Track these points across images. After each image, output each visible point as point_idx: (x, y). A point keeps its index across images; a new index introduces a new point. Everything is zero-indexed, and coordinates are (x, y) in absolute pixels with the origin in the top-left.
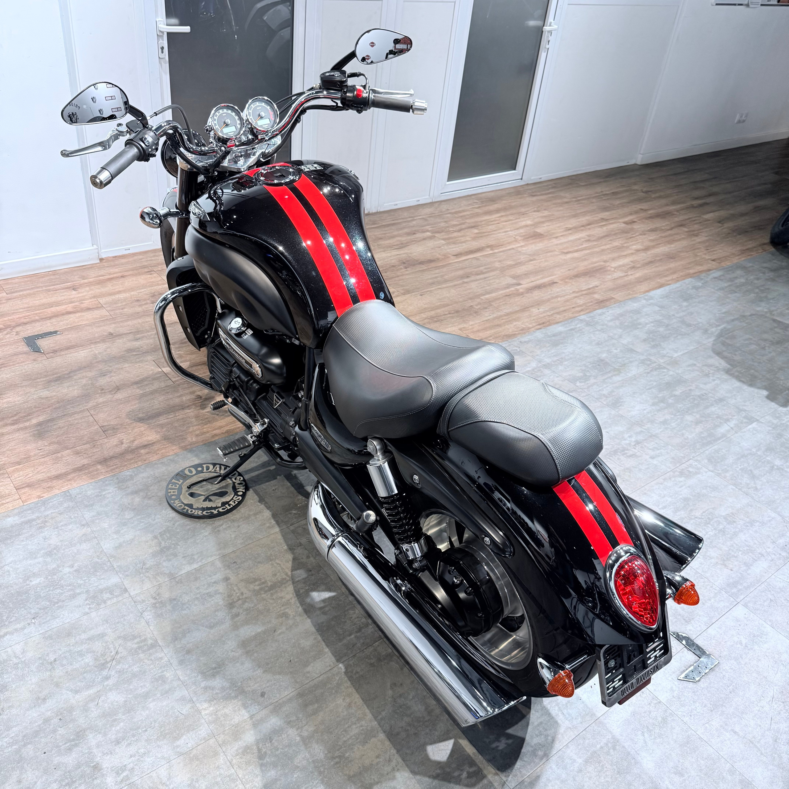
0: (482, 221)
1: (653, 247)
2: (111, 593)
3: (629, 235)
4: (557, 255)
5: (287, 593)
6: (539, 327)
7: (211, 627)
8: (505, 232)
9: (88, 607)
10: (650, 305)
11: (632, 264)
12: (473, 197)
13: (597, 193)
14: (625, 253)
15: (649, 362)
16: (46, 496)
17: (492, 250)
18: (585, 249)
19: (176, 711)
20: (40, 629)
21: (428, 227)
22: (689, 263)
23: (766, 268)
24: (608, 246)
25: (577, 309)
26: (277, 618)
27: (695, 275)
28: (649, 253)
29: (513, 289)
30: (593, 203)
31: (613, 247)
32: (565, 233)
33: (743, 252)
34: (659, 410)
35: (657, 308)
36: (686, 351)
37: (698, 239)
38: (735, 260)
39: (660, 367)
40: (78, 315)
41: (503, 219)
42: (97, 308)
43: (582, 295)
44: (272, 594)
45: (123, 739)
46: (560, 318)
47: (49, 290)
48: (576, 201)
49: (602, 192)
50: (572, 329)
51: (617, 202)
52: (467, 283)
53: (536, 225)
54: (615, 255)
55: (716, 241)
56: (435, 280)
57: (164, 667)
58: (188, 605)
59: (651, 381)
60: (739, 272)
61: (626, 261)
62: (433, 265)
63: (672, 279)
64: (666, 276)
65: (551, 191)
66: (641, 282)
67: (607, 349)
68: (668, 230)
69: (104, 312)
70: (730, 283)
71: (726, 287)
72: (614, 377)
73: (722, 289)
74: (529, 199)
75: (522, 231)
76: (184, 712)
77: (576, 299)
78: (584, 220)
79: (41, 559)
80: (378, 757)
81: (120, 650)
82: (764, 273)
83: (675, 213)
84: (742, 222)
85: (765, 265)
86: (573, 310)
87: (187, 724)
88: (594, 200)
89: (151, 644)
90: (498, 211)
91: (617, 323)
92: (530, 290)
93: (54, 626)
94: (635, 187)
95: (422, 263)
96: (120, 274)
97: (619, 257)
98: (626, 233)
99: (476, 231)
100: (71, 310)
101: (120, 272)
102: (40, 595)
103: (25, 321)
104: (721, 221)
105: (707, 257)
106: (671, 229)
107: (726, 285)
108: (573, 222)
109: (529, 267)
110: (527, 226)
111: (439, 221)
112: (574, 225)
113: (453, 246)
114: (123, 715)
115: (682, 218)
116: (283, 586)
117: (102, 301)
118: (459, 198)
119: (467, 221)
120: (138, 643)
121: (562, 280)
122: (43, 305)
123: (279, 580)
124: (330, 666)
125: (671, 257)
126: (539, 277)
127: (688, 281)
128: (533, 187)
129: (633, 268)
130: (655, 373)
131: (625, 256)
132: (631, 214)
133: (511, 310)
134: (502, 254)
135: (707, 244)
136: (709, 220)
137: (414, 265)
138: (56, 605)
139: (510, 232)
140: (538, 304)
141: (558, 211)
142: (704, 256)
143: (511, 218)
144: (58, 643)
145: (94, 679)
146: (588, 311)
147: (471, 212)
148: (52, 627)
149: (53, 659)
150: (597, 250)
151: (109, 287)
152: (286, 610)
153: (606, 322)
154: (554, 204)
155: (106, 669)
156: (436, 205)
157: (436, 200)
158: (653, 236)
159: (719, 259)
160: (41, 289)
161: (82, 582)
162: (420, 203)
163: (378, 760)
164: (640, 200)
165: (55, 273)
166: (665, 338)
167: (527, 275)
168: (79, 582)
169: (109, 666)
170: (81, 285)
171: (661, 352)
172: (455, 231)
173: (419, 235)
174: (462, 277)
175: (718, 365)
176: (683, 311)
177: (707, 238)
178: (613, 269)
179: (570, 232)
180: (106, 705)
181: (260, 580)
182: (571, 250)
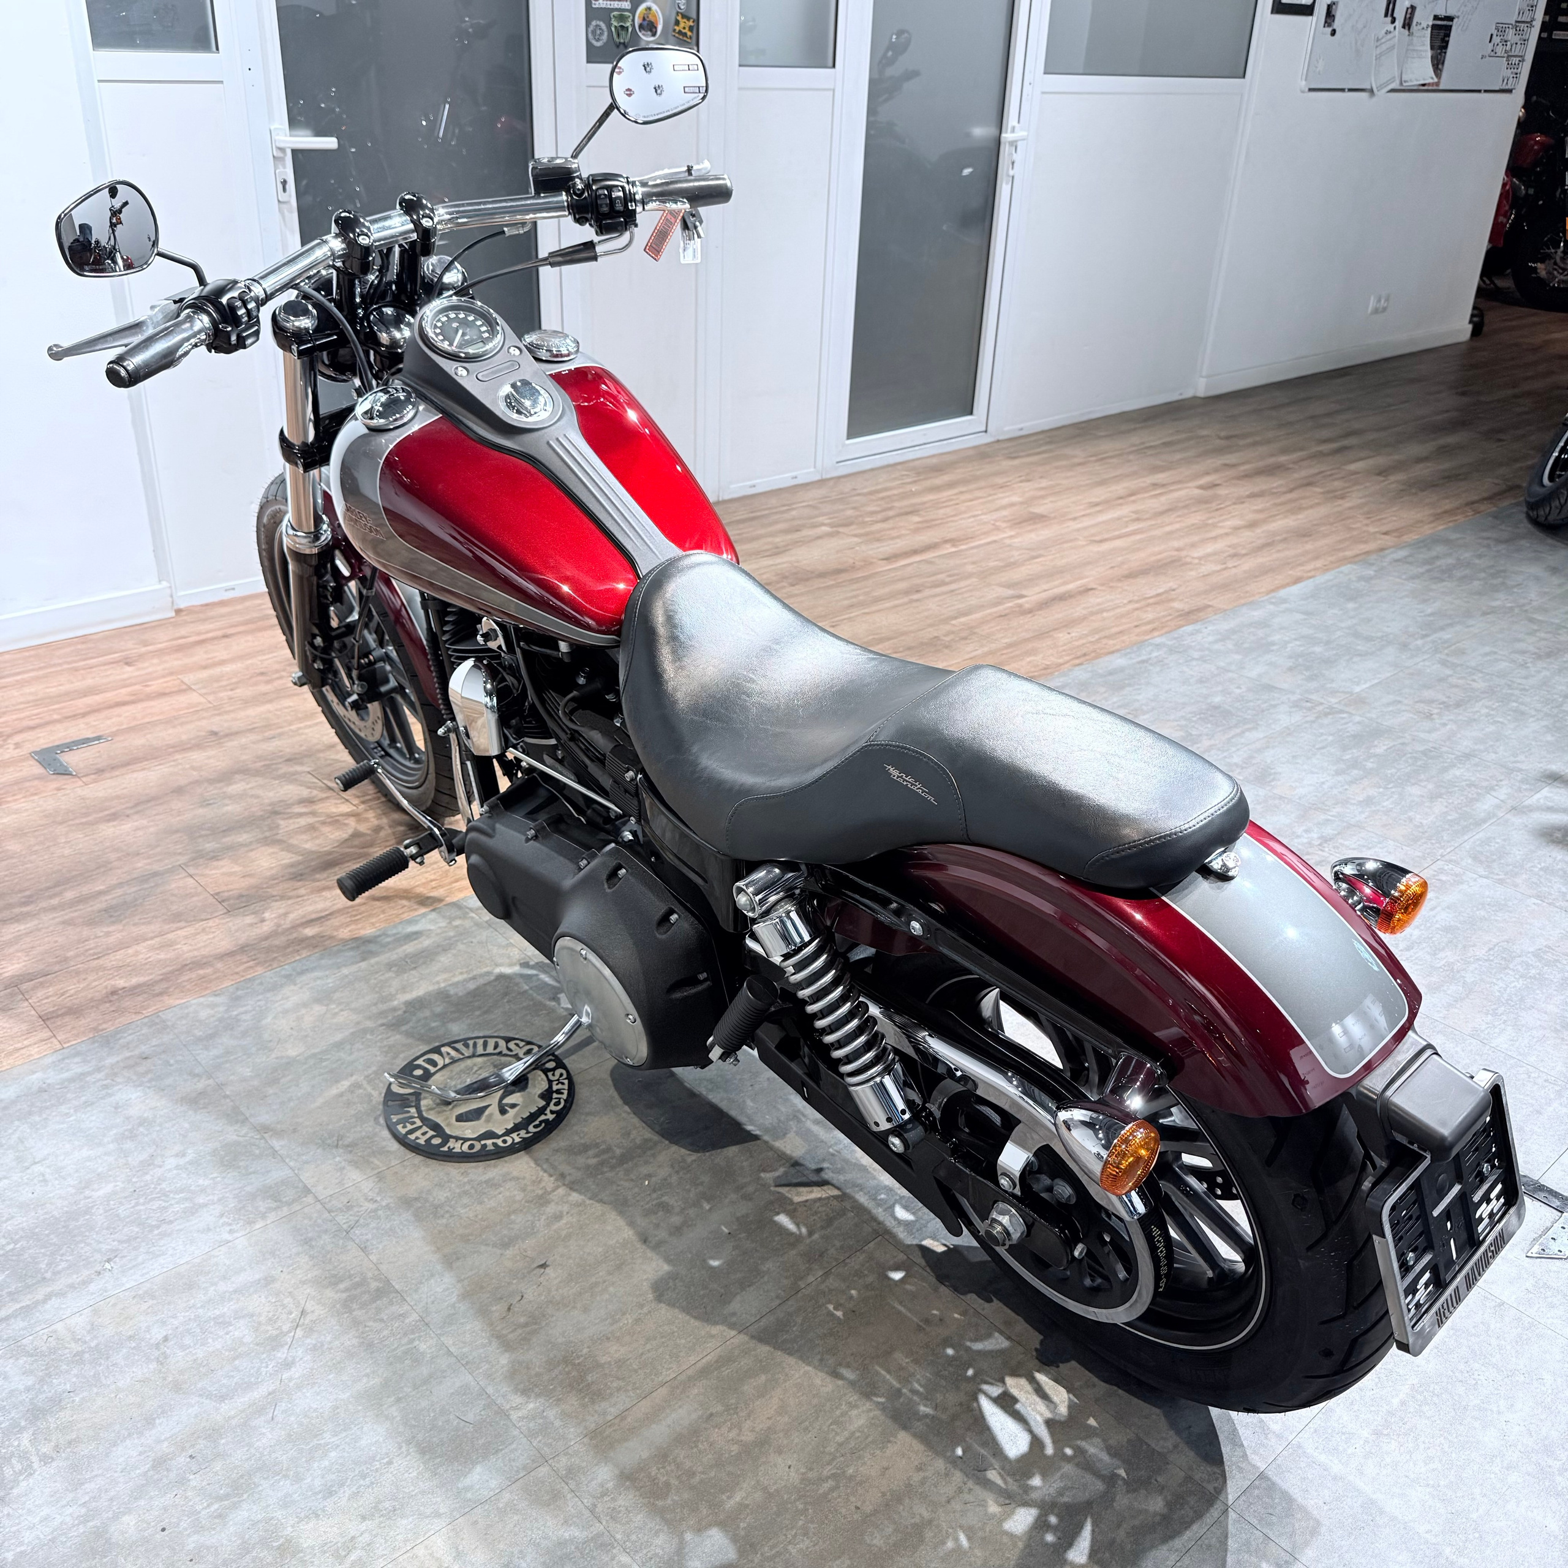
0: (924, 503)
1: (1265, 521)
2: (276, 1198)
3: (1214, 505)
4: (1083, 546)
5: (659, 1166)
6: (1077, 661)
7: (505, 1245)
8: (974, 516)
9: (228, 1228)
10: (1284, 612)
11: (1232, 551)
12: (899, 467)
13: (1134, 445)
14: (1213, 534)
15: (1309, 704)
16: (110, 1027)
17: (954, 546)
18: (1134, 533)
19: (452, 1417)
20: (125, 1280)
21: (822, 519)
22: (1341, 541)
23: (1488, 538)
24: (1177, 526)
25: (1144, 628)
26: (646, 1216)
27: (1357, 559)
28: (1259, 531)
29: (1010, 604)
30: (1129, 461)
31: (1188, 527)
32: (1088, 511)
33: (1437, 517)
34: (1351, 783)
35: (1299, 617)
36: (1376, 681)
37: (1347, 504)
38: (1427, 530)
39: (1331, 711)
40: (140, 706)
41: (963, 497)
42: (181, 691)
43: (1148, 605)
44: (627, 1172)
45: (342, 1485)
46: (1114, 645)
47: (76, 669)
48: (1097, 461)
49: (1143, 443)
50: (1143, 662)
51: (1178, 456)
52: (917, 600)
53: (1028, 502)
54: (1196, 538)
55: (1382, 503)
56: (854, 600)
57: (413, 1332)
58: (447, 1208)
59: (1322, 734)
60: (1439, 549)
61: (1219, 545)
62: (844, 576)
63: (1315, 569)
64: (1301, 565)
65: (1043, 448)
66: (1256, 577)
67: (1220, 688)
68: (1285, 493)
69: (194, 698)
70: (1427, 567)
71: (1423, 574)
72: (1247, 734)
73: (1413, 578)
74: (1007, 464)
75: (1005, 513)
76: (470, 1417)
77: (1136, 613)
78: (1120, 488)
79: (111, 1146)
80: (919, 1469)
81: (309, 1307)
82: (1488, 546)
83: (1291, 466)
84: (1423, 471)
85: (1485, 534)
86: (1137, 630)
87: (481, 1442)
88: (1131, 457)
89: (378, 1290)
90: (951, 485)
91: (1230, 645)
92: (1044, 605)
93: (157, 1272)
94: (1204, 432)
95: (822, 575)
96: (220, 633)
97: (1204, 541)
98: (1207, 502)
99: (916, 519)
100: (128, 698)
101: (219, 629)
102: (118, 1216)
103: (31, 723)
104: (1383, 472)
105: (1372, 529)
106: (1291, 491)
107: (1421, 570)
108: (1101, 493)
109: (1034, 567)
110: (1012, 505)
111: (841, 507)
112: (1103, 498)
113: (877, 544)
114: (334, 1436)
115: (1304, 473)
116: (649, 1153)
117: (189, 678)
118: (872, 470)
119: (896, 504)
120: (347, 1290)
121: (1103, 585)
122: (67, 694)
123: (638, 1141)
124: (778, 1297)
125: (1303, 534)
126: (1056, 583)
127: (1346, 569)
128: (1009, 444)
129: (1234, 555)
130: (1326, 721)
131: (1215, 538)
132: (1207, 473)
133: (1015, 638)
134: (975, 551)
135: (1366, 509)
136: (1358, 473)
137: (807, 580)
138: (156, 1232)
139: (983, 517)
140: (1065, 626)
141: (1067, 478)
142: (1365, 528)
143: (978, 494)
144: (169, 1303)
145: (259, 1369)
146: (1166, 629)
147: (901, 490)
148: (152, 1274)
149: (160, 1337)
150: (1158, 532)
151: (200, 655)
152: (665, 1199)
153: (1207, 645)
154: (1057, 468)
155: (282, 1346)
156: (831, 483)
157: (828, 476)
158: (1259, 504)
159: (1396, 530)
160: (59, 668)
161: (207, 1182)
162: (800, 481)
163: (922, 1474)
164: (1219, 451)
165: (84, 639)
166: (1329, 662)
167: (1032, 580)
168: (201, 1182)
169: (289, 1340)
170: (141, 657)
171: (1329, 685)
172: (877, 522)
173: (808, 533)
174: (907, 592)
175: (1445, 700)
176: (1352, 618)
177: (1363, 500)
178: (1196, 561)
179: (1098, 508)
180: (292, 1419)
181: (597, 1145)
182: (1106, 536)
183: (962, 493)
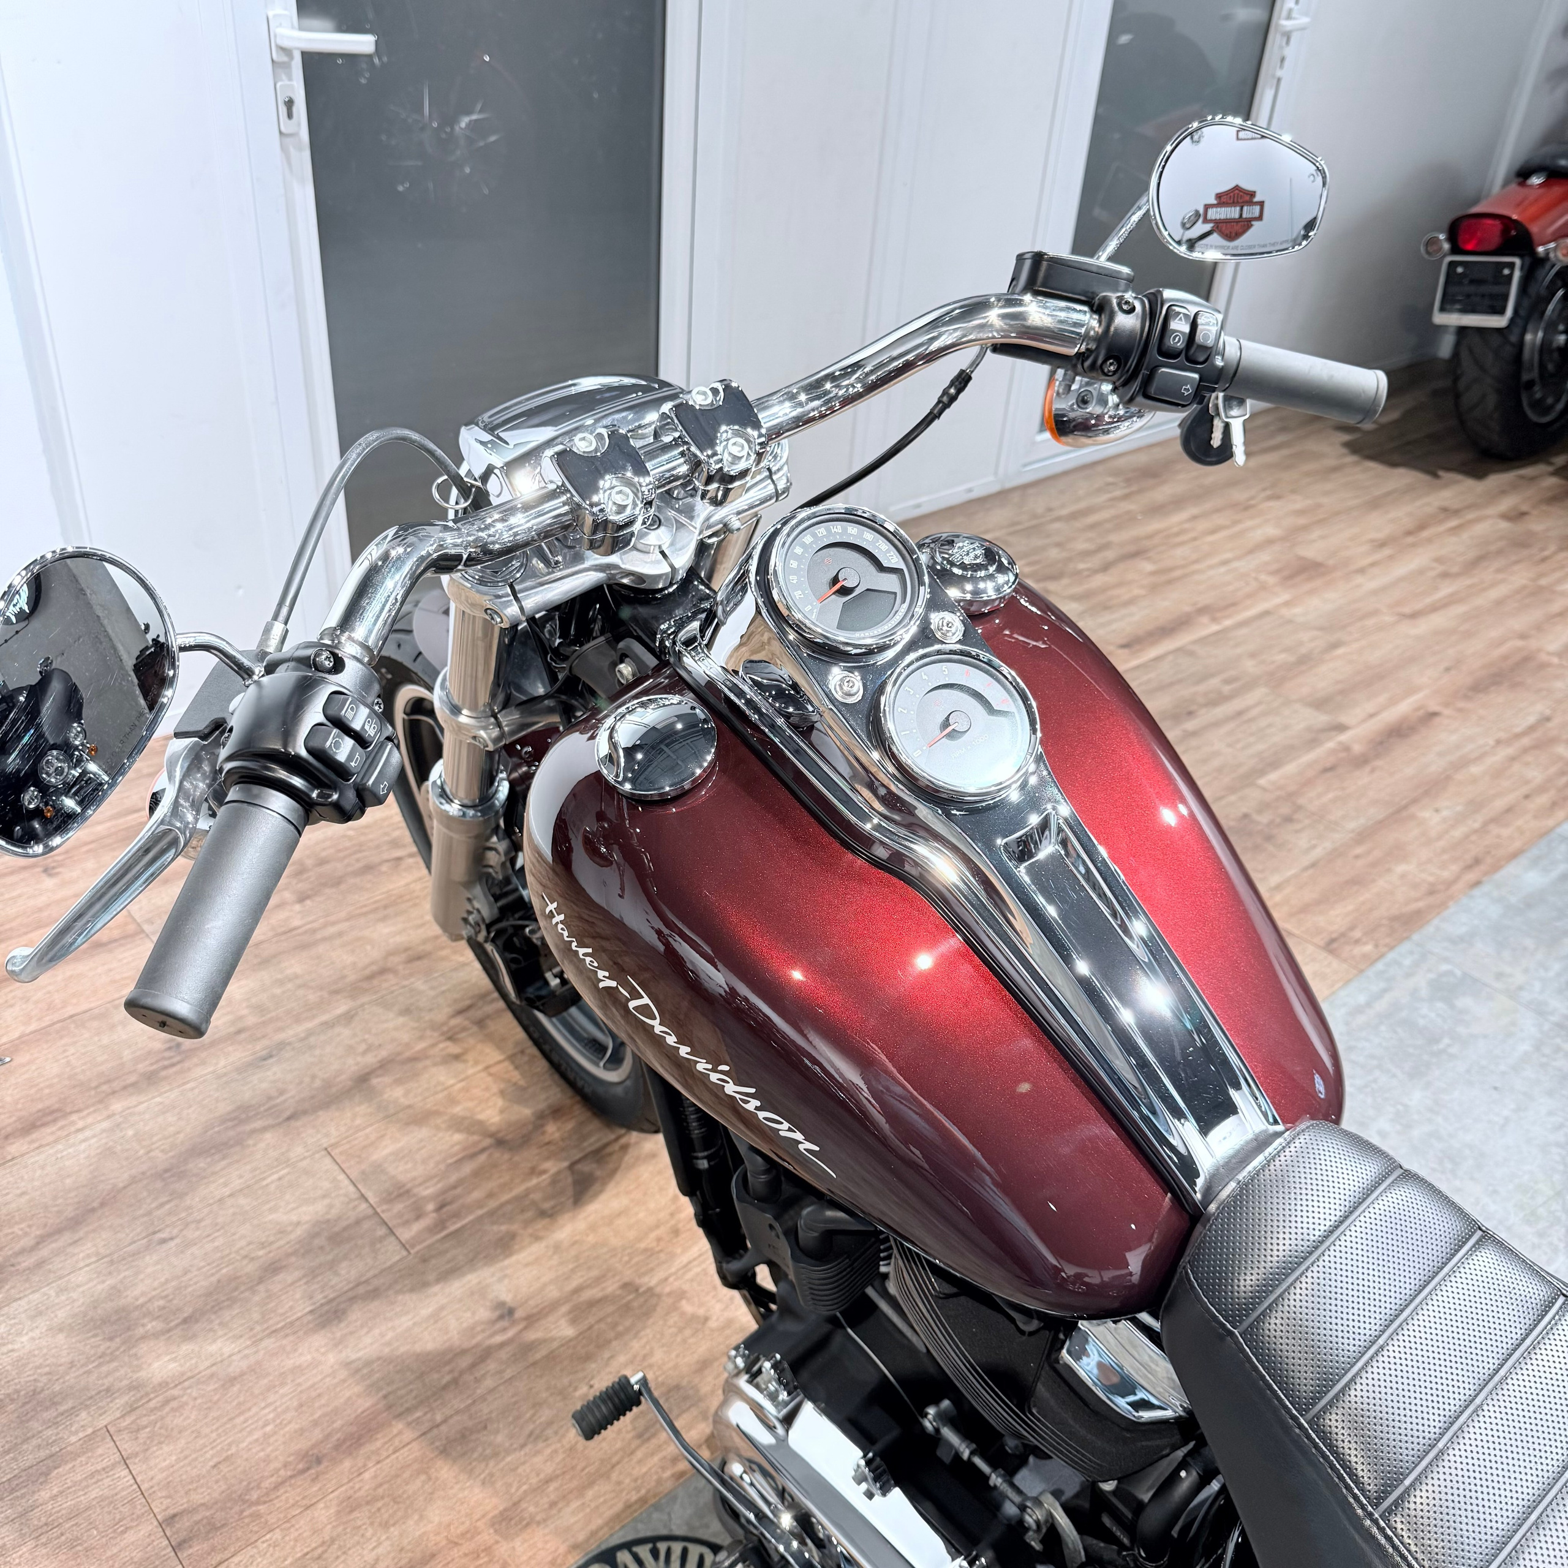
0: (1149, 537)
3: (1536, 552)
4: (1393, 625)
8: (1225, 563)
14: (1555, 608)
17: (1214, 620)
18: (1450, 601)
24: (1504, 589)
25: (1539, 801)
29: (1332, 745)
31: (1517, 592)
32: (1377, 556)
41: (1202, 525)
43: (1526, 751)
46: (1512, 838)
53: (1291, 536)
54: (1538, 614)
65: (1280, 438)
75: (1265, 556)
77: (1516, 767)
78: (1402, 514)
86: (1530, 806)
90: (1177, 503)
92: (1381, 744)
97: (1550, 621)
98: (1523, 546)
99: (1149, 567)
108: (1380, 524)
109: (1339, 668)
110: (1270, 542)
112: (1386, 532)
118: (1066, 473)
119: (1114, 538)
121: (1446, 704)
126: (1382, 699)
133: (1364, 820)
134: (1244, 631)
139: (1235, 564)
140: (1426, 793)
141: (1325, 493)
143: (1219, 520)
147: (1113, 512)
150: (1483, 600)
154: (1305, 475)
156: (1016, 498)
157: (1011, 485)
162: (976, 493)
167: (1347, 693)
170: (70, 853)
172: (1096, 572)
178: (1555, 660)
179: (1387, 552)
182: (1418, 606)
183: (1195, 518)
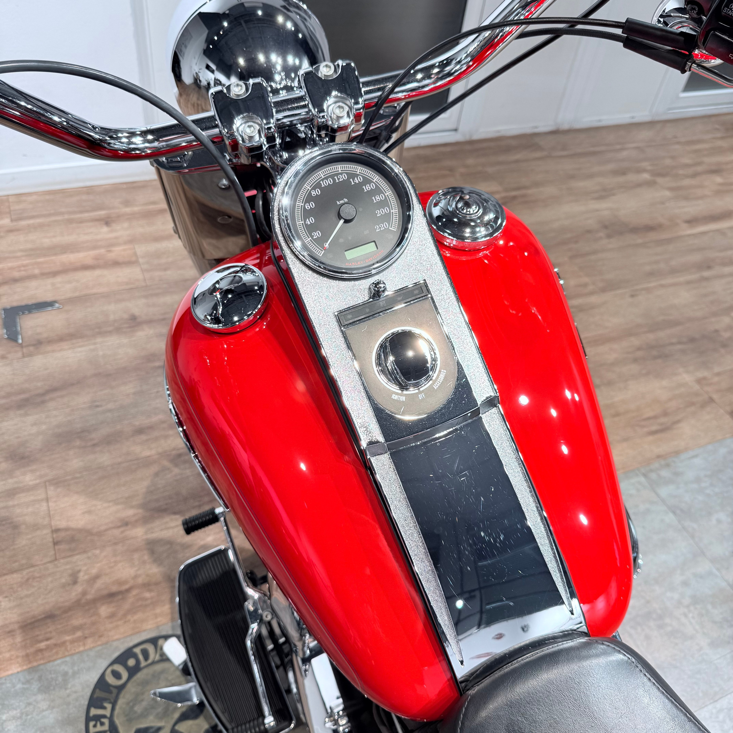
12: (715, 119)
21: (645, 165)
42: (129, 263)
52: (707, 279)
56: (655, 267)
62: (653, 236)
69: (136, 273)
100: (91, 262)
111: (663, 154)
113: (686, 203)
117: (141, 249)
147: (711, 145)
160: (61, 218)
162: (636, 120)
170: (119, 218)
173: (632, 177)
174: (700, 267)
